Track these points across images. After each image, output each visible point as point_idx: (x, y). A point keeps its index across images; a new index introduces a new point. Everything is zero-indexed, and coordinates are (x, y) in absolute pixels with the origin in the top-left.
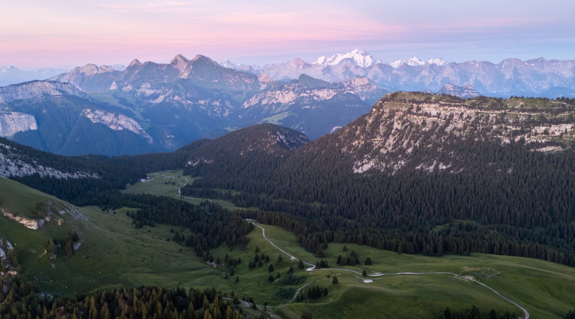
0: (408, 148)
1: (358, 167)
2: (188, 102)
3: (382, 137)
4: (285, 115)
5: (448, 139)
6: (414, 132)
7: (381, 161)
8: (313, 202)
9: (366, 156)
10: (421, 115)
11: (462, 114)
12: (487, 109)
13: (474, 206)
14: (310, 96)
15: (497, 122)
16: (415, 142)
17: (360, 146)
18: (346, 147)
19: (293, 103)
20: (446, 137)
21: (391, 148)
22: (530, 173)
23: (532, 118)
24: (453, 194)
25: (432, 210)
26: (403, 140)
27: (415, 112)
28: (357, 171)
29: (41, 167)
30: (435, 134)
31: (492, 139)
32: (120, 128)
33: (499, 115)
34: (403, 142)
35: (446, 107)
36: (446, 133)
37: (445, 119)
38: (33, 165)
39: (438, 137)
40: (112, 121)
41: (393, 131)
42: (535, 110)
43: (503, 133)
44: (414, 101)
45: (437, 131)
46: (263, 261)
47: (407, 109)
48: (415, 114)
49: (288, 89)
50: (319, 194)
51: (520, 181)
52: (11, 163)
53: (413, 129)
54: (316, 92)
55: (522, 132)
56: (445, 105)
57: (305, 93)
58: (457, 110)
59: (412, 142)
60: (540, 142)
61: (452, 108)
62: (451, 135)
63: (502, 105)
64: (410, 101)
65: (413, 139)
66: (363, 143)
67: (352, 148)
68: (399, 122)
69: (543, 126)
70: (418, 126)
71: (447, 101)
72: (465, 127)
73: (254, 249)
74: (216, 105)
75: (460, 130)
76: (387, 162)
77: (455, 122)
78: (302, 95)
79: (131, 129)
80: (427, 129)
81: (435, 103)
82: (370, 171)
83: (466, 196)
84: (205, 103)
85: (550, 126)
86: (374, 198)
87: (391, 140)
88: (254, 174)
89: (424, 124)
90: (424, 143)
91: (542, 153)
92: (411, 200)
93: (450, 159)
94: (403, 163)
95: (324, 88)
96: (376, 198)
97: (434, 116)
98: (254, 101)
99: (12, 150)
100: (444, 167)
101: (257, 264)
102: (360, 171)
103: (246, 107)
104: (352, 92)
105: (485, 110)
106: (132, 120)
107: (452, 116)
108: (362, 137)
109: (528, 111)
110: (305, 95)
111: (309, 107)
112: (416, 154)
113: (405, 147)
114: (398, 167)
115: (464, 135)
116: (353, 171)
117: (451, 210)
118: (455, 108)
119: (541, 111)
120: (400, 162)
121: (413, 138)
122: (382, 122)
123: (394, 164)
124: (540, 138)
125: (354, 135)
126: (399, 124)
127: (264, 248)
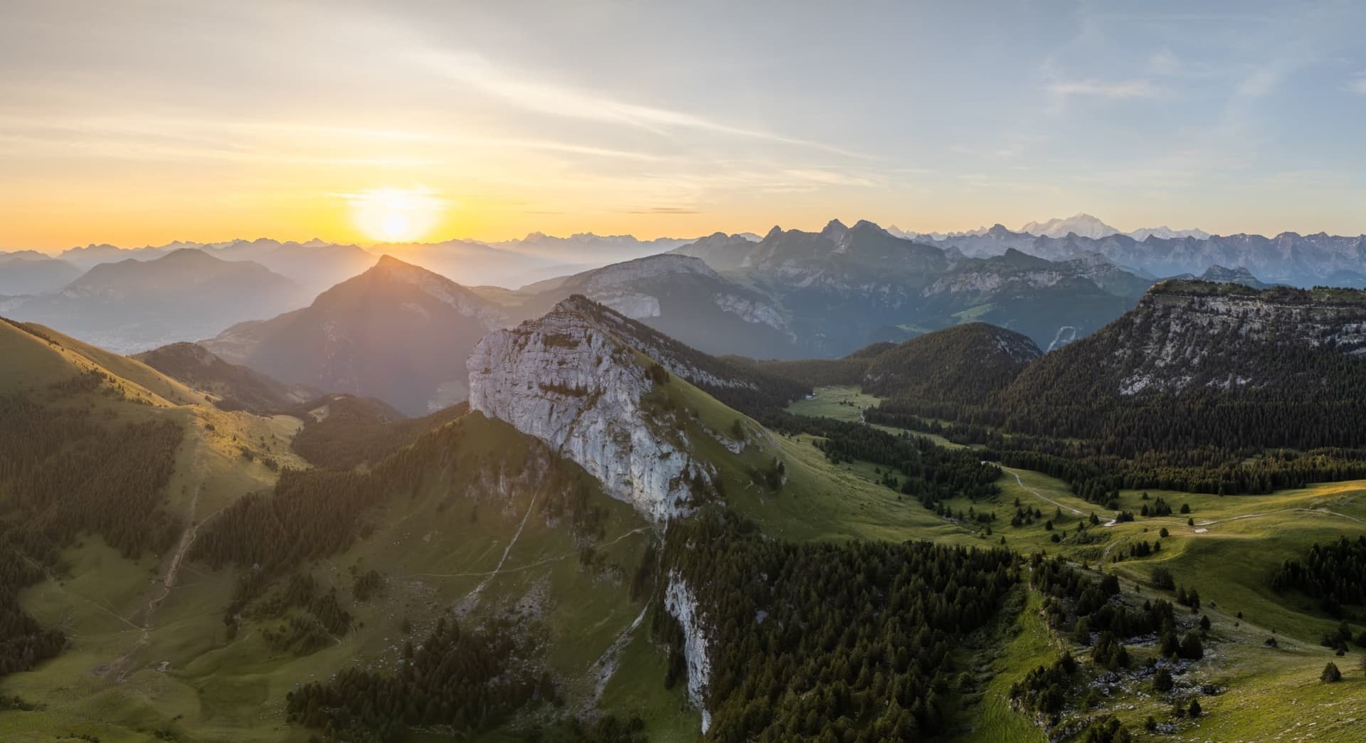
0: (1193, 358)
1: (1126, 388)
2: (845, 286)
3: (1156, 344)
4: (987, 308)
5: (1244, 343)
6: (1199, 336)
7: (1157, 377)
8: (1066, 437)
9: (1136, 370)
10: (1206, 312)
11: (1258, 310)
12: (1289, 304)
13: (1288, 428)
14: (1023, 281)
15: (1303, 321)
16: (1202, 350)
17: (1126, 356)
18: (1106, 359)
19: (998, 291)
20: (1241, 341)
21: (1169, 359)
22: (1347, 381)
23: (1341, 314)
24: (1260, 416)
25: (1235, 440)
26: (1185, 347)
27: (1197, 308)
28: (1126, 392)
29: (695, 369)
30: (1227, 337)
31: (1298, 341)
32: (756, 321)
33: (1303, 309)
34: (1186, 349)
35: (1237, 301)
36: (1240, 337)
37: (1238, 317)
38: (686, 365)
39: (1231, 343)
40: (747, 311)
41: (1170, 335)
42: (1343, 304)
43: (1311, 334)
44: (1194, 293)
45: (1228, 333)
46: (1032, 518)
47: (1186, 303)
48: (1197, 311)
49: (989, 271)
50: (1075, 425)
51: (1337, 392)
52: (665, 362)
53: (1197, 332)
54: (1031, 275)
55: (1333, 332)
56: (1237, 298)
57: (1016, 276)
58: (1251, 306)
59: (1197, 349)
60: (1352, 342)
61: (1245, 302)
62: (1248, 339)
63: (1306, 298)
64: (1189, 294)
65: (1199, 346)
66: (1129, 352)
67: (1116, 360)
68: (1177, 321)
69: (1354, 323)
70: (1204, 327)
71: (1238, 293)
72: (1264, 329)
73: (1013, 501)
74: (884, 293)
75: (1258, 332)
76: (1167, 378)
77: (1251, 321)
78: (1011, 279)
79: (770, 322)
80: (1216, 332)
81: (1222, 296)
82: (1144, 391)
83: (1276, 417)
84: (868, 289)
85: (1362, 323)
86: (1156, 428)
87: (1169, 348)
88: (969, 396)
89: (1211, 324)
90: (1214, 350)
91: (1356, 356)
92: (1207, 428)
93: (1249, 370)
94: (1188, 379)
95: (1044, 270)
96: (1159, 428)
97: (1223, 314)
98: (938, 287)
99: (665, 345)
100: (1243, 382)
101: (1024, 521)
102: (1130, 392)
103: (926, 296)
104: (1086, 276)
105: (1286, 304)
106: (771, 310)
107: (1245, 313)
108: (1128, 344)
109: (1337, 305)
110: (1017, 279)
111: (1022, 297)
112: (1204, 366)
113: (1189, 357)
114: (1182, 384)
115: (1264, 338)
116: (1119, 391)
117: (1260, 437)
118: (1249, 302)
119: (1350, 304)
120: (1183, 378)
121: (1197, 344)
122: (1154, 322)
123: (1176, 381)
124: (1351, 338)
125: (1117, 341)
126: (1177, 325)
127: (1026, 500)
